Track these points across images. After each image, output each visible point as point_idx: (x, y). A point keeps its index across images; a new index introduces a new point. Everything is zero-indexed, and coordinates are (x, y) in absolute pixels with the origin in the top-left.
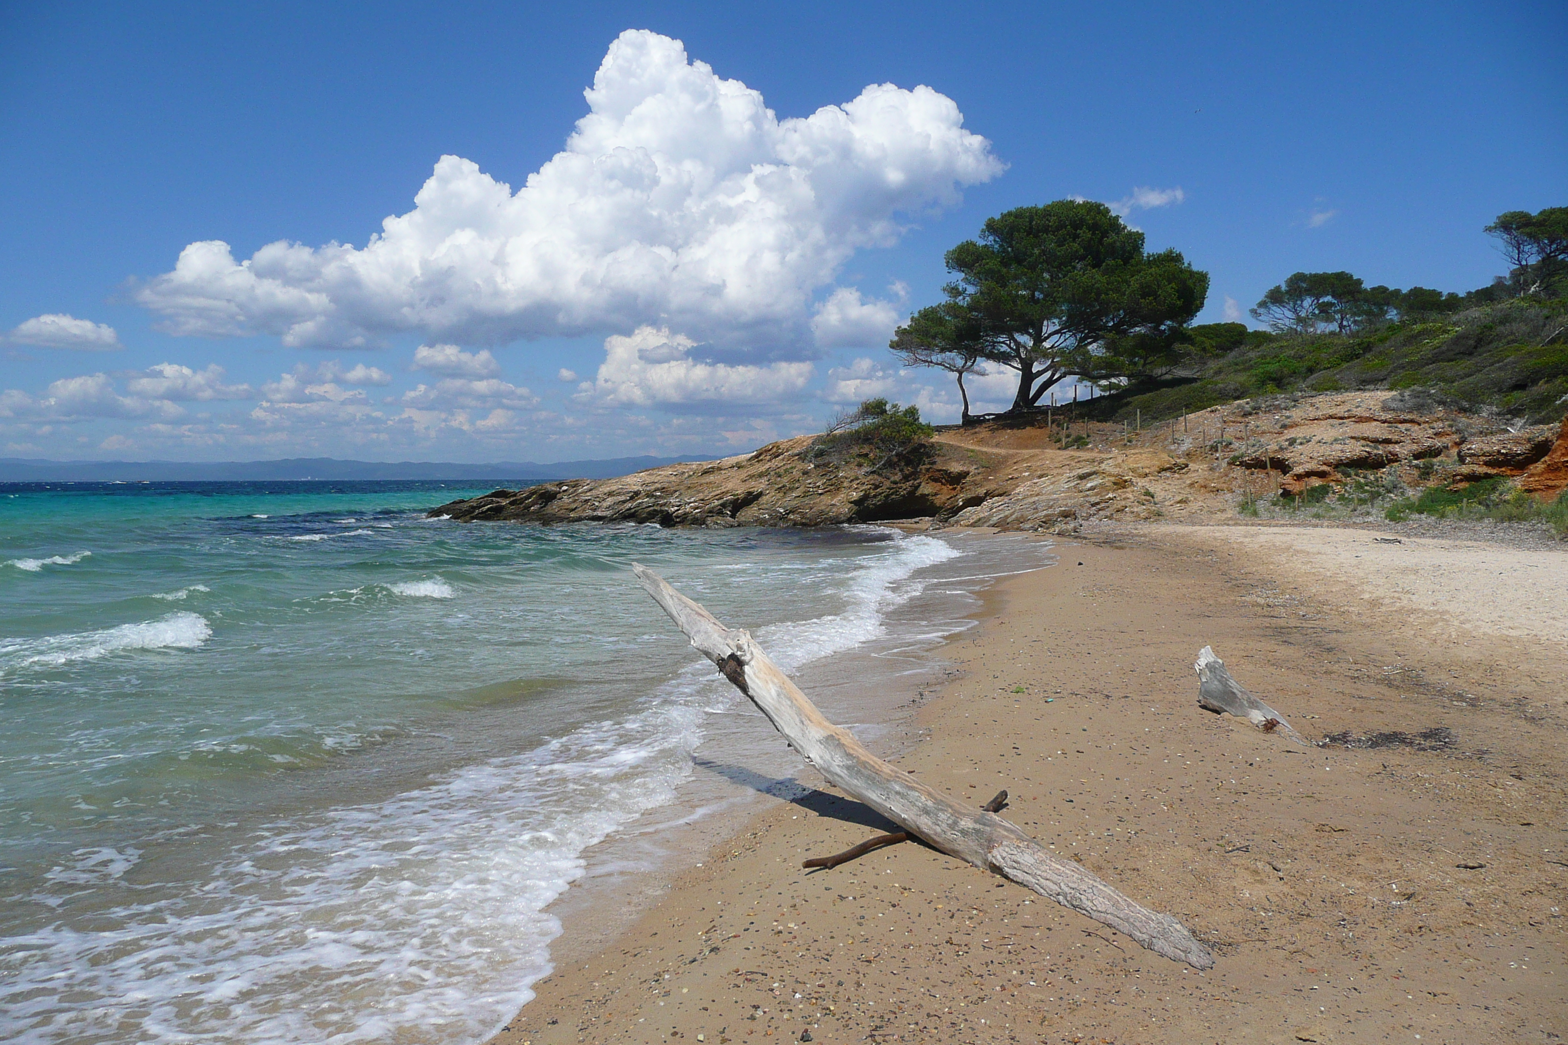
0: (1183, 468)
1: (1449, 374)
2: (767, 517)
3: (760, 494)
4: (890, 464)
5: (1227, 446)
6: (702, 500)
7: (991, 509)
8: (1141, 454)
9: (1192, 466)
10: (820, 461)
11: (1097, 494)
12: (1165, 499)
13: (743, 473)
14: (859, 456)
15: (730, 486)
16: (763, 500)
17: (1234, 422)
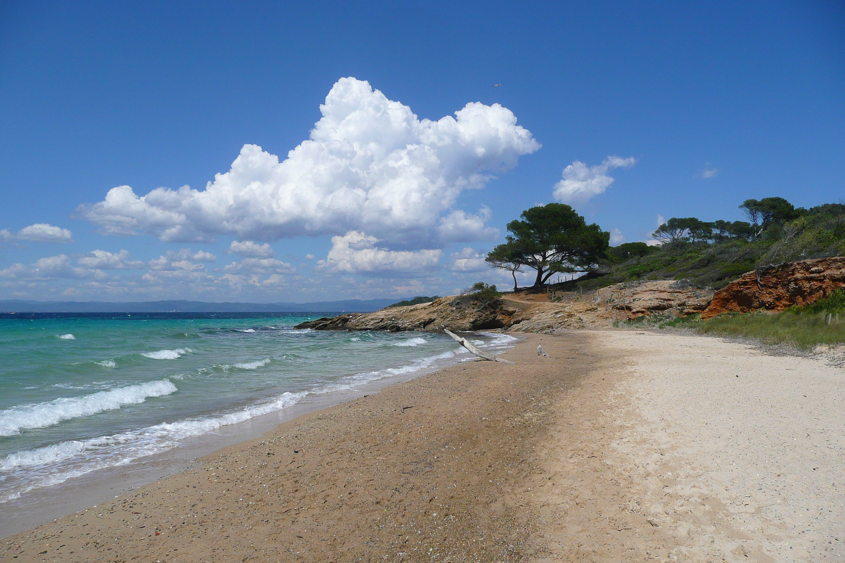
0: (595, 310)
1: (697, 274)
2: (437, 328)
3: (434, 320)
4: (485, 308)
5: (612, 301)
6: (411, 322)
7: (523, 325)
8: (579, 304)
9: (599, 309)
10: (458, 306)
11: (561, 320)
12: (586, 321)
13: (427, 311)
14: (473, 304)
15: (422, 316)
16: (436, 321)
17: (617, 292)
